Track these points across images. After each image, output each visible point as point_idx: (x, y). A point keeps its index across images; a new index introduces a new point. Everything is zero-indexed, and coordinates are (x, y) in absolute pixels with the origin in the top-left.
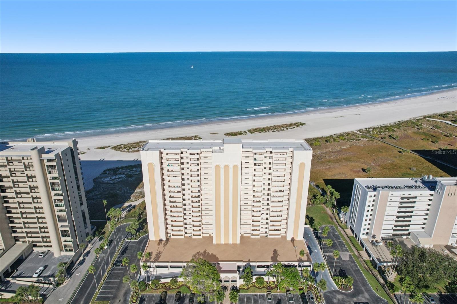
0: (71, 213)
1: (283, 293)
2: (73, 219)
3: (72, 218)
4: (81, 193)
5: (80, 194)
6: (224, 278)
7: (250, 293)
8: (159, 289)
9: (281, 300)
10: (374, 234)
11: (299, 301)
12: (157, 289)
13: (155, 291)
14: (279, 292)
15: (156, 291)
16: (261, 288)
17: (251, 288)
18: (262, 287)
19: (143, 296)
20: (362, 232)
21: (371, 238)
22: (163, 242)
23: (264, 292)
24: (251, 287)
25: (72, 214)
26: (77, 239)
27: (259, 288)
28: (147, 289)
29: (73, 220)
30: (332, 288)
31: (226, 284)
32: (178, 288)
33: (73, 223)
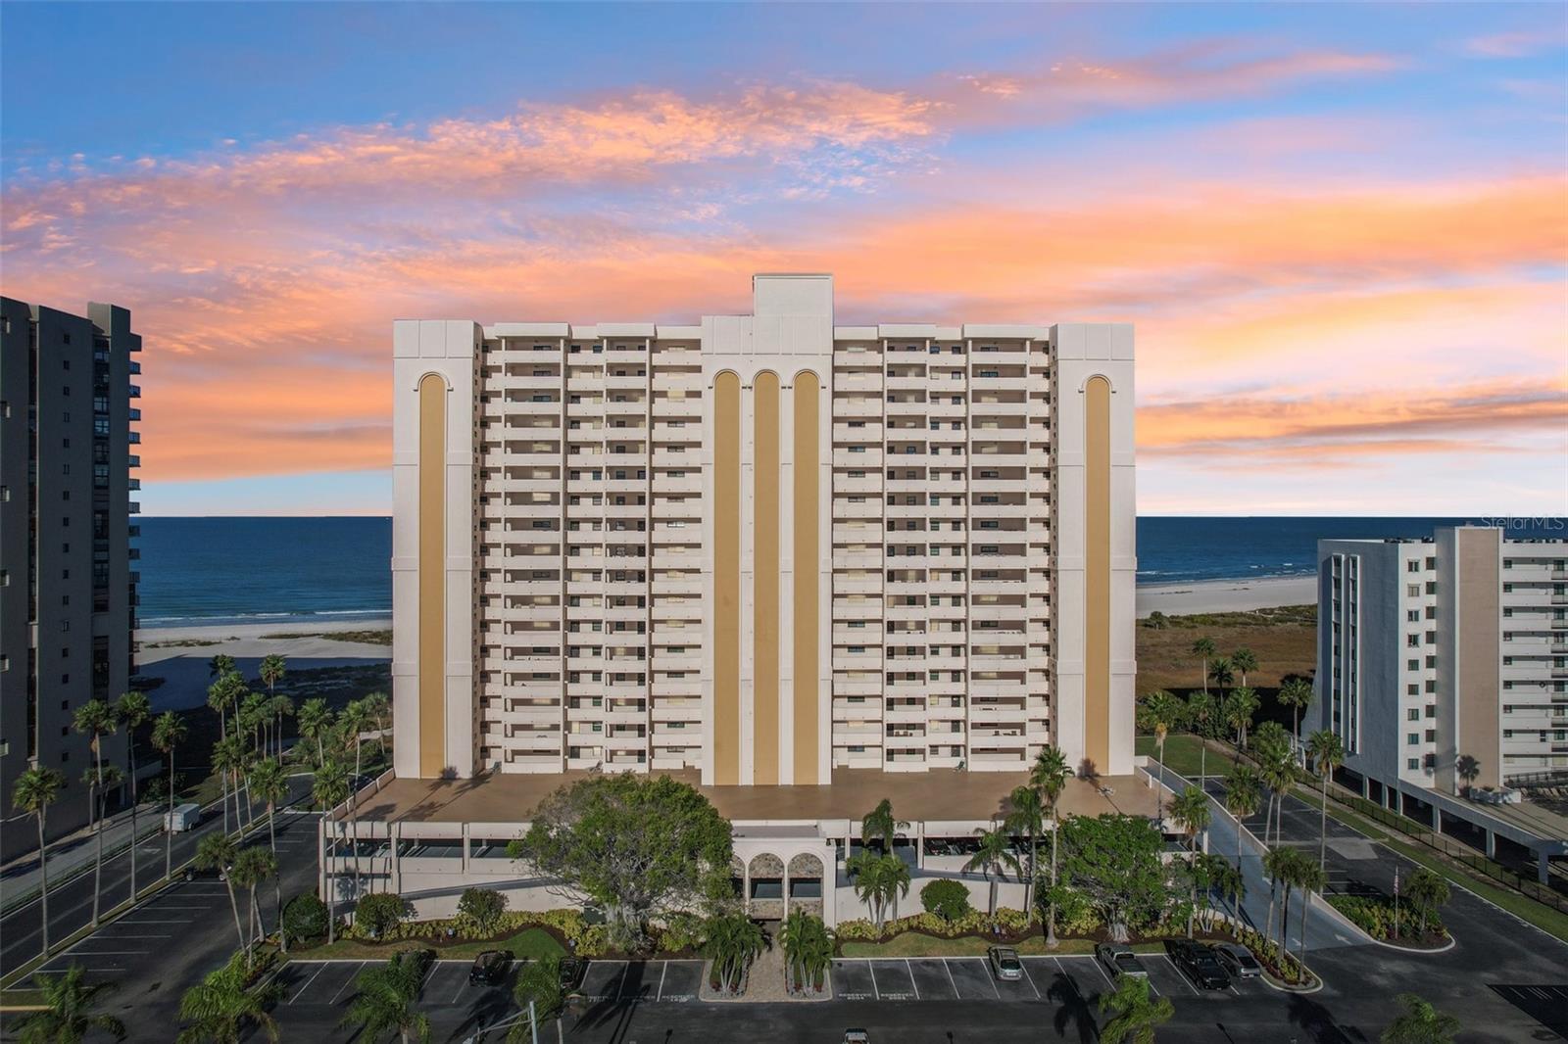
0: (32, 610)
1: (1075, 953)
2: (35, 644)
3: (29, 633)
4: (106, 548)
5: (101, 556)
6: (752, 868)
7: (897, 955)
8: (394, 941)
9: (1072, 978)
10: (1465, 754)
11: (1174, 980)
12: (388, 943)
13: (370, 949)
14: (1054, 952)
15: (379, 948)
16: (957, 937)
17: (901, 936)
18: (958, 930)
19: (293, 970)
20: (1405, 752)
21: (1457, 775)
22: (455, 784)
23: (977, 952)
24: (897, 933)
25: (32, 618)
26: (31, 753)
27: (944, 936)
28: (330, 943)
29: (32, 651)
30: (1339, 938)
31: (765, 907)
32: (499, 937)
33: (31, 665)
